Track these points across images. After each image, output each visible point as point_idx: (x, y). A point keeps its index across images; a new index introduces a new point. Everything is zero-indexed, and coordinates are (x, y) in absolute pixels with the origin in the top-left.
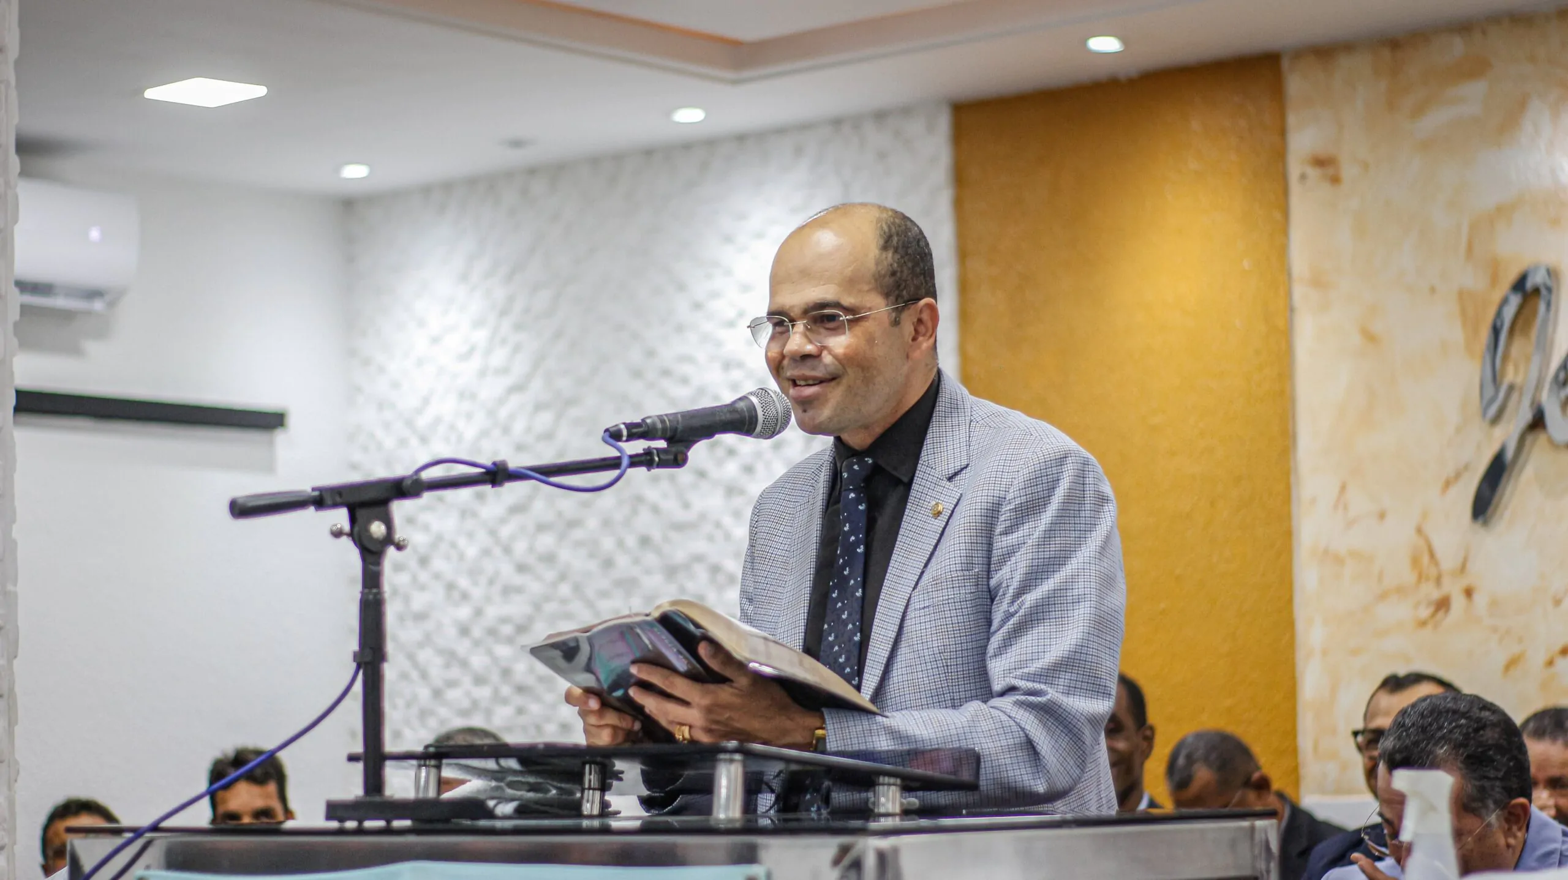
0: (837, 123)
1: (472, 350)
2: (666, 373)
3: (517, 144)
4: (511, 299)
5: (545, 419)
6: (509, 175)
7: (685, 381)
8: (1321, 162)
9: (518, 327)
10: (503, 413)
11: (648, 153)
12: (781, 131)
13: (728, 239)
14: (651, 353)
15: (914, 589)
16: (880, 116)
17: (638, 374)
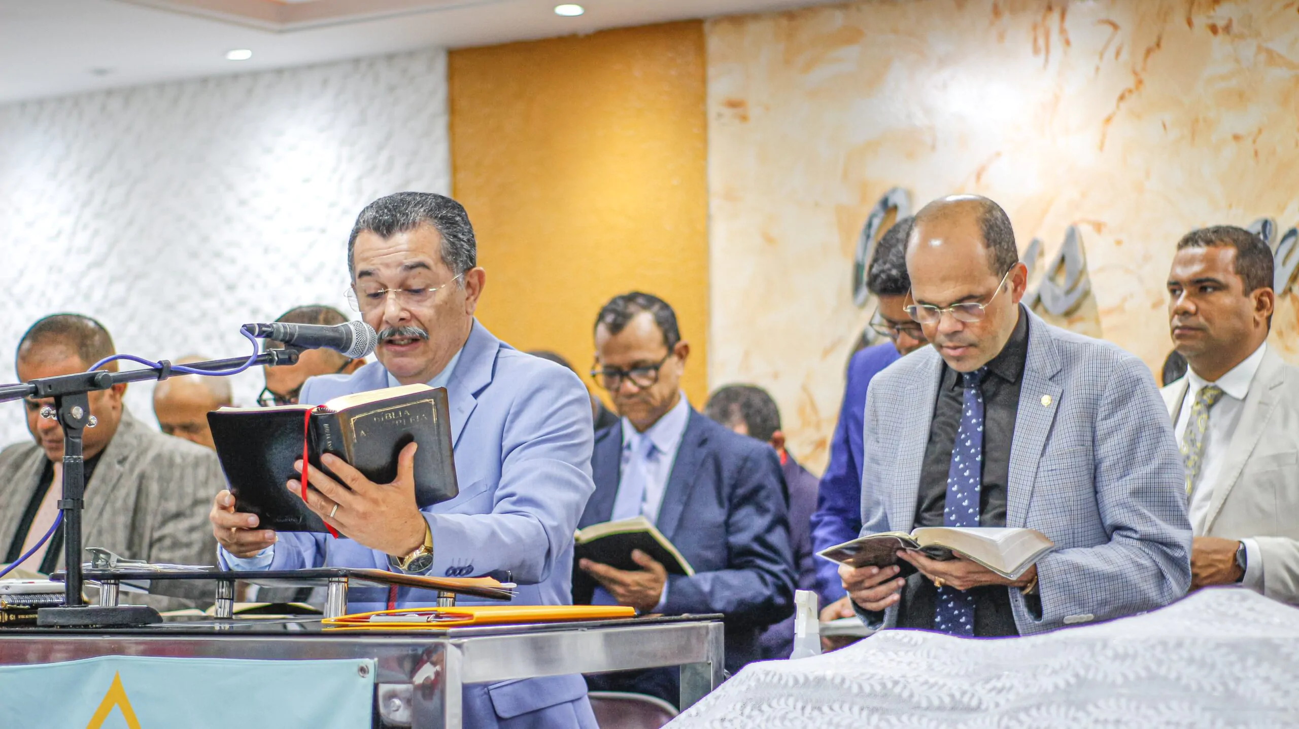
0: (356, 61)
1: (59, 234)
2: (218, 255)
3: (101, 72)
4: (92, 194)
5: (119, 289)
6: (91, 95)
7: (233, 261)
8: (733, 104)
9: (97, 216)
10: (85, 284)
11: (204, 80)
12: (311, 67)
13: (268, 150)
14: (205, 239)
15: (1042, 455)
16: (390, 57)
17: (194, 255)
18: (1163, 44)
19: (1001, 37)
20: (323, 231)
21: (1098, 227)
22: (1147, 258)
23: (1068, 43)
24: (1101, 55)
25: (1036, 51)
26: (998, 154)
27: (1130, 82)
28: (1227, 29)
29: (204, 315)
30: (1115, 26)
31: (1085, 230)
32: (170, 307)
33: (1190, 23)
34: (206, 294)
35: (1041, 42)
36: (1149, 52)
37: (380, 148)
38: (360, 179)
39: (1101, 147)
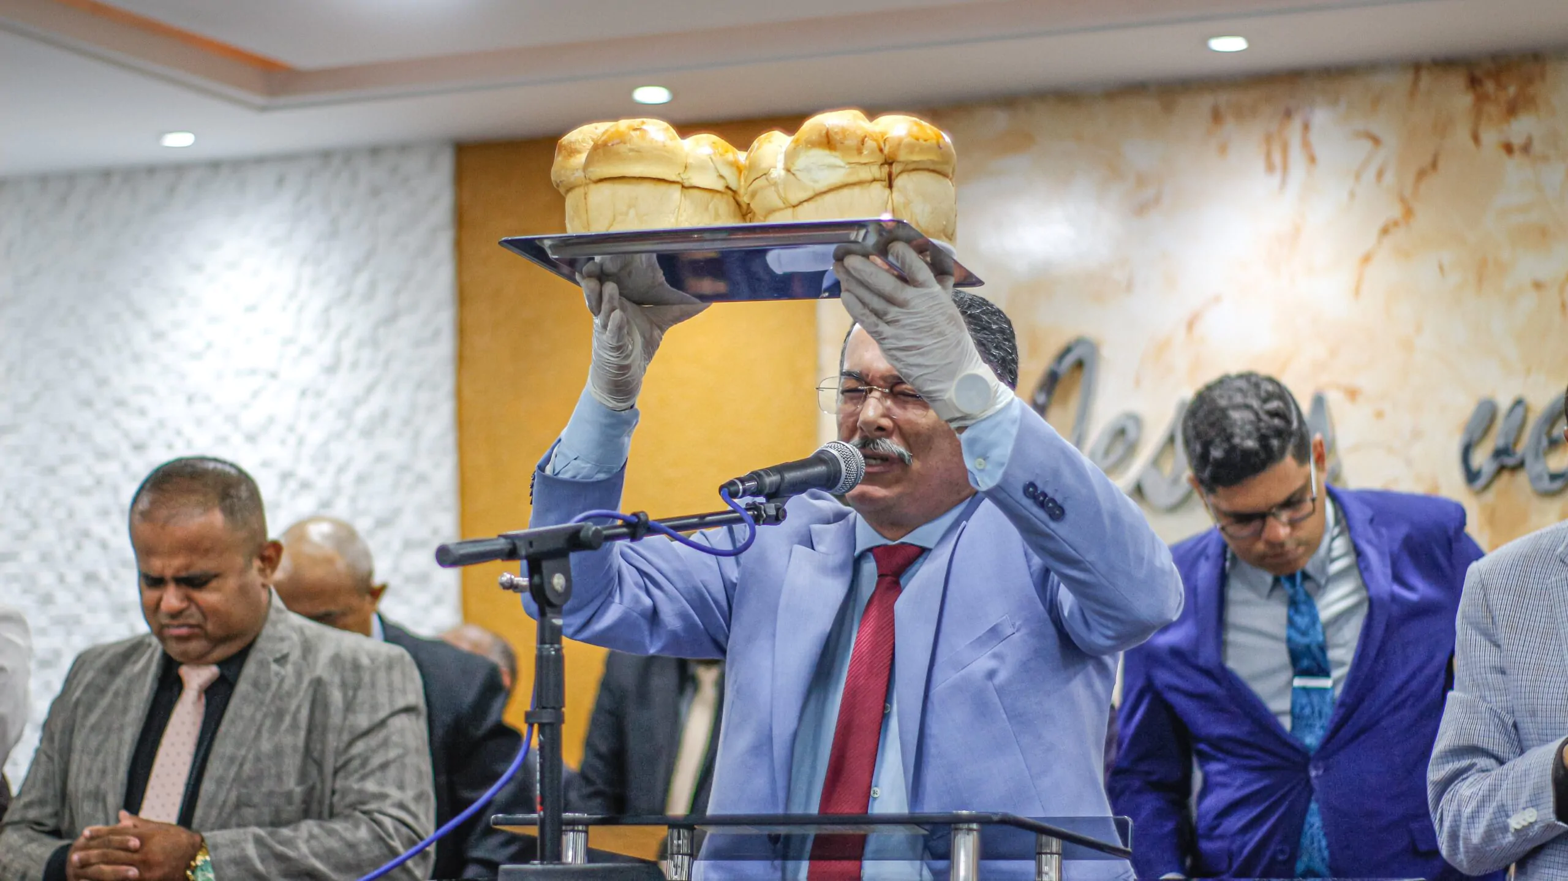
0: (326, 155)
2: (121, 403)
7: (142, 412)
11: (106, 174)
12: (260, 160)
13: (197, 268)
14: (102, 382)
16: (375, 151)
17: (87, 403)
18: (1441, 164)
19: (1223, 149)
20: (274, 375)
21: (1352, 394)
22: (1417, 434)
23: (1312, 159)
24: (1358, 177)
25: (1270, 168)
26: (1217, 299)
27: (1396, 212)
28: (1526, 148)
29: (99, 482)
30: (1376, 141)
31: (1334, 398)
32: (51, 471)
33: (1476, 138)
34: (103, 455)
35: (1277, 158)
36: (1421, 174)
37: (357, 269)
38: (327, 310)
39: (1357, 291)
